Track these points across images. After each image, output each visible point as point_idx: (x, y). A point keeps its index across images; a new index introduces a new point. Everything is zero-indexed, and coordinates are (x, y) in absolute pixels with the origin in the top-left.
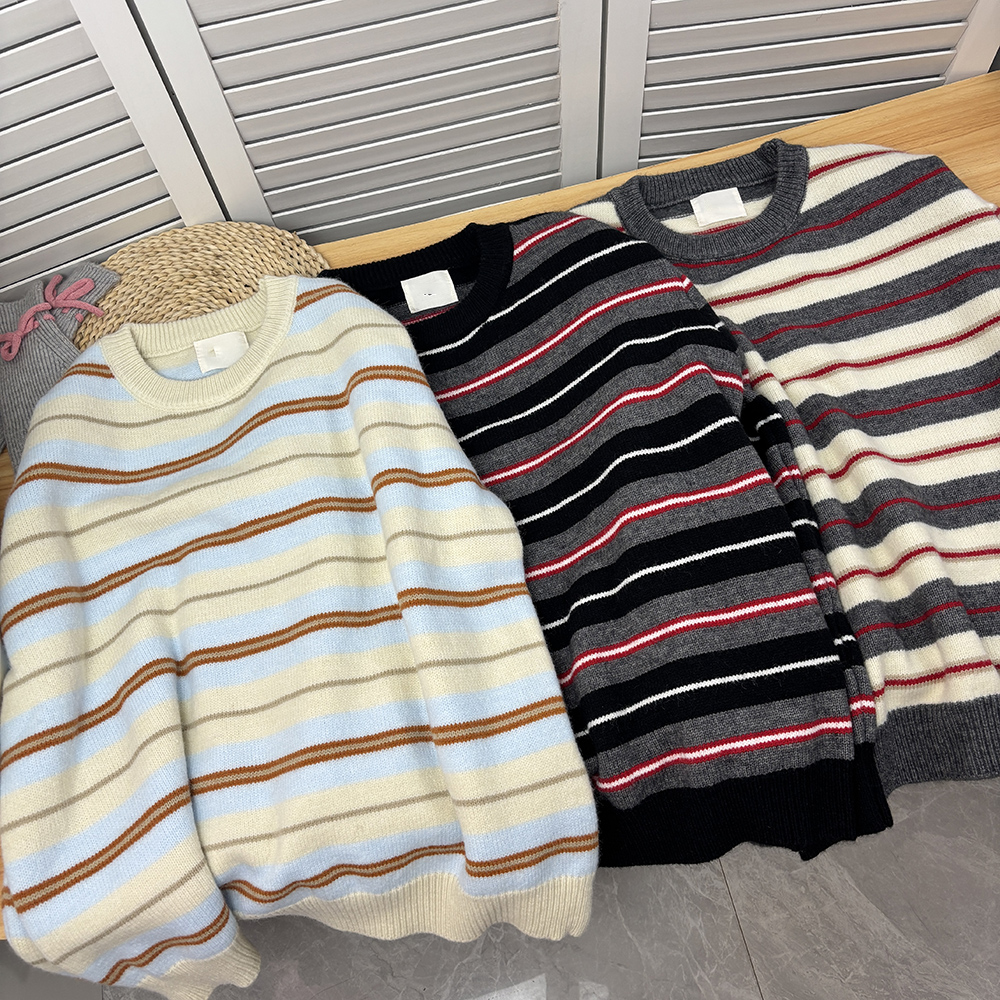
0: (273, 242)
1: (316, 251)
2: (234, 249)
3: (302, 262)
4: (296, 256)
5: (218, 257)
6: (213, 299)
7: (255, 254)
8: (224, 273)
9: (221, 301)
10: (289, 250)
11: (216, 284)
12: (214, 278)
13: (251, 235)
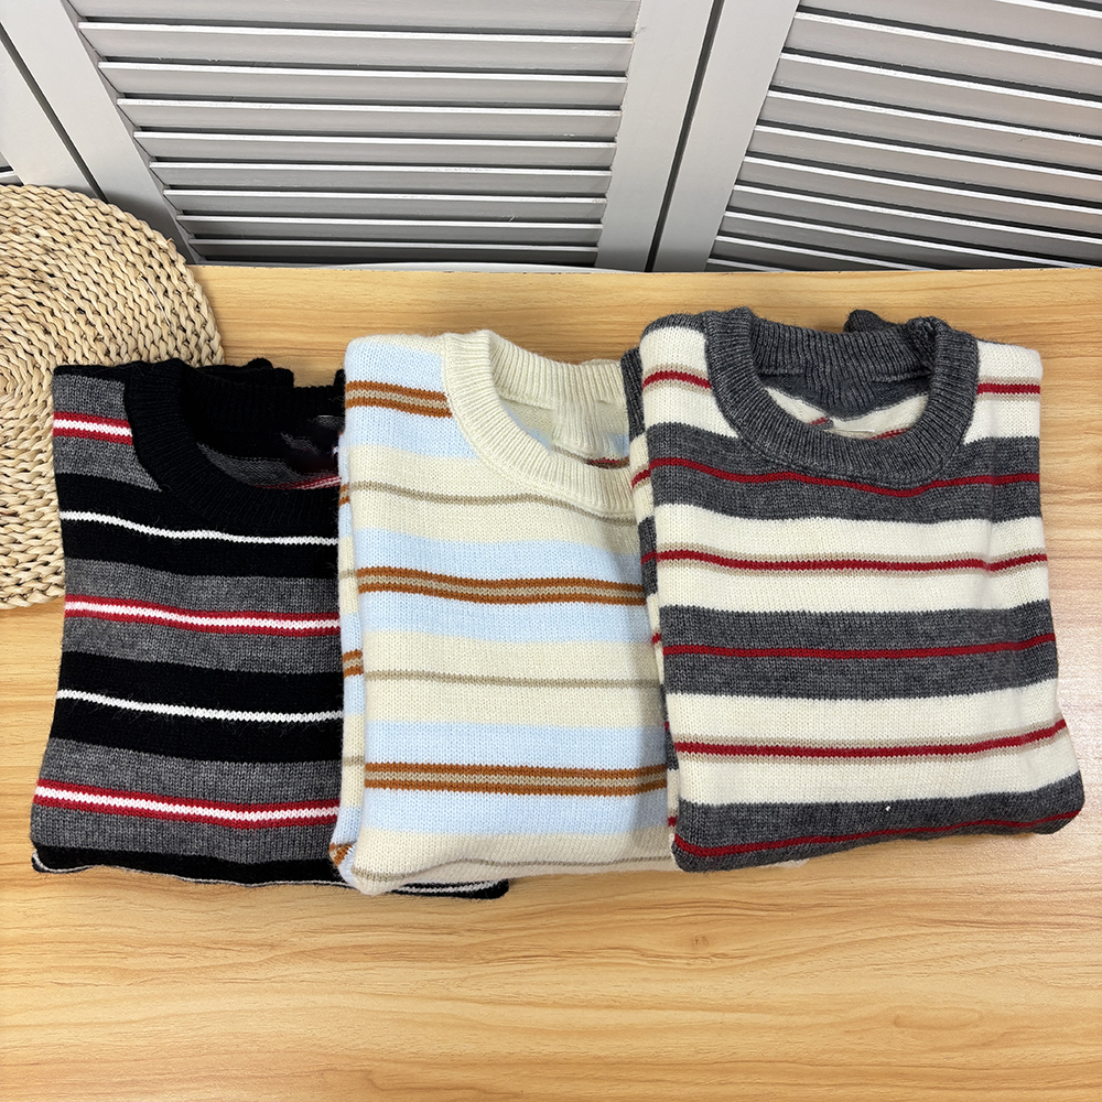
0: (135, 249)
1: (196, 280)
2: (73, 244)
3: (170, 294)
4: (163, 279)
5: (48, 251)
6: (24, 323)
7: (104, 262)
8: (50, 280)
9: (34, 327)
10: (156, 267)
11: (34, 297)
12: (33, 287)
13: (106, 228)
